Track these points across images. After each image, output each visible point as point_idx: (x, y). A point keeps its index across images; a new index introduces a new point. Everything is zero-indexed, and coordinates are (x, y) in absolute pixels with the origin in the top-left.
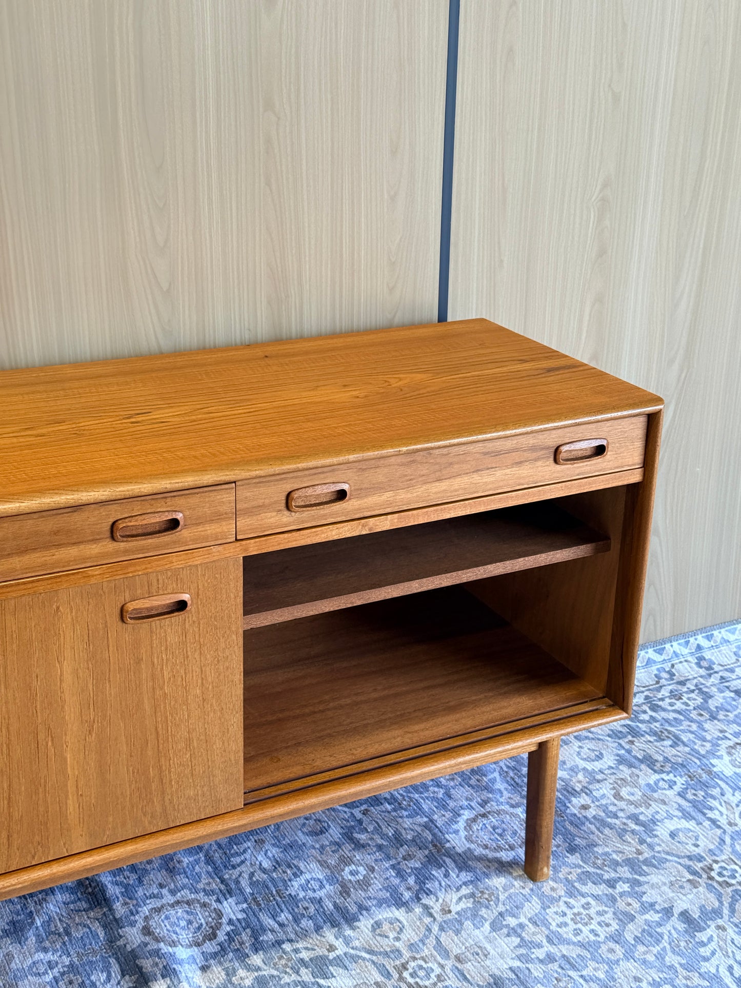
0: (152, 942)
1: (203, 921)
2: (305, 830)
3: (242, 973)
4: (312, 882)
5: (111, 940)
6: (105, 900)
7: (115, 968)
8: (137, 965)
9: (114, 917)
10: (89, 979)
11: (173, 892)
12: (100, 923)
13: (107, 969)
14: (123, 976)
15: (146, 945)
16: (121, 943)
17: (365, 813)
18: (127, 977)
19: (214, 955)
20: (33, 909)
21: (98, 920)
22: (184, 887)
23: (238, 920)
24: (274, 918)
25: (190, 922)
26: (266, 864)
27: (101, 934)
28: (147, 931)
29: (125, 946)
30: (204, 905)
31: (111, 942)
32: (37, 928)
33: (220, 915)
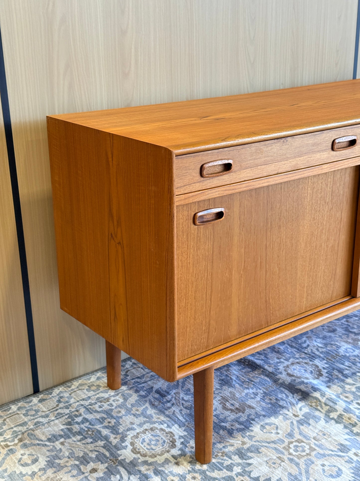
0: (296, 379)
1: (311, 369)
2: (325, 330)
3: (347, 387)
4: (348, 349)
5: (276, 381)
6: (258, 366)
7: (286, 392)
8: (297, 389)
9: (269, 372)
10: (278, 397)
11: (287, 360)
12: (263, 375)
13: (282, 392)
14: (293, 394)
15: (295, 380)
16: (281, 381)
17: (347, 321)
18: (296, 394)
19: (329, 381)
20: (226, 373)
21: (261, 374)
22: (290, 358)
23: (327, 367)
24: (343, 364)
25: (305, 370)
26: (320, 345)
27: (268, 379)
28: (289, 375)
29: (284, 382)
30: (306, 363)
31: (275, 382)
32: (235, 380)
33: (317, 367)
